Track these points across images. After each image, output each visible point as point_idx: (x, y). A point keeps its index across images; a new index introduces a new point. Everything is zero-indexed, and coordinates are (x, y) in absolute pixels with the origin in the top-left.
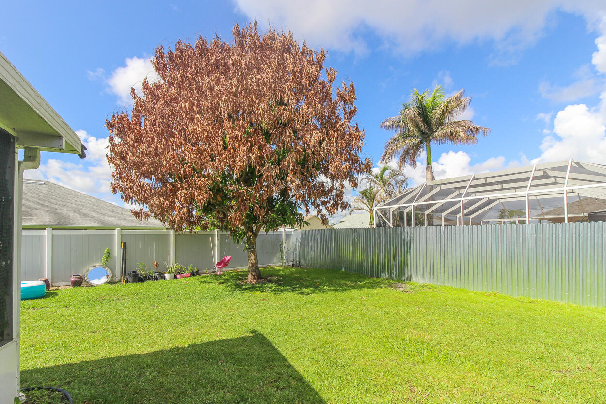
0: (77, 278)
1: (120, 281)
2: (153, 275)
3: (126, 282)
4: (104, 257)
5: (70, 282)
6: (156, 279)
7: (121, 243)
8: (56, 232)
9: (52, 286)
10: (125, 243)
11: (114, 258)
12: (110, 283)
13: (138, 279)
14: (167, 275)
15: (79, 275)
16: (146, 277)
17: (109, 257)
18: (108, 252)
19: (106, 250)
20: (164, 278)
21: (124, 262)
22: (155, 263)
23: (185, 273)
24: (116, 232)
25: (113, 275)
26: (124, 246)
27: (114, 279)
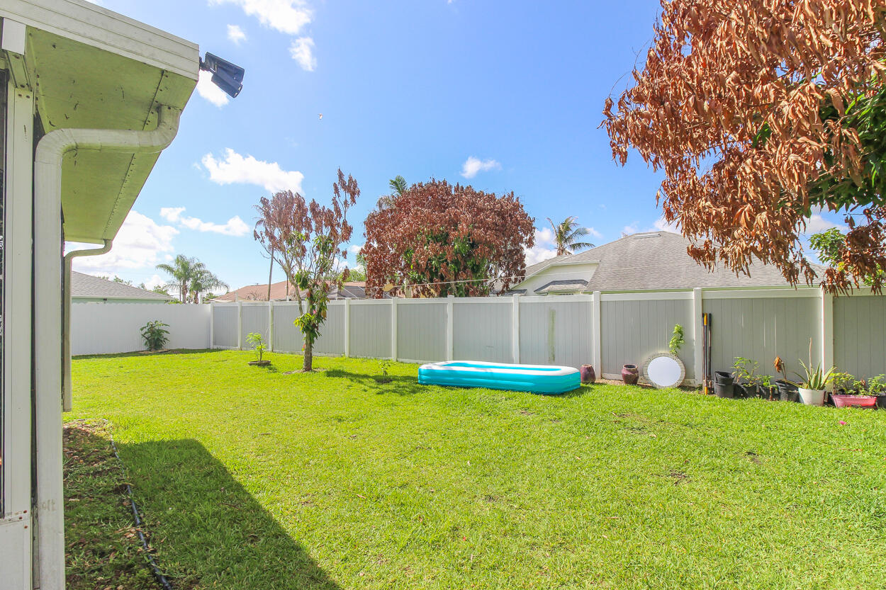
0: (629, 371)
1: (700, 388)
2: (771, 387)
3: (711, 391)
4: (673, 340)
5: (621, 376)
6: (777, 396)
7: (703, 315)
8: (606, 298)
9: (602, 378)
10: (710, 315)
11: (689, 342)
12: (683, 387)
13: (733, 389)
14: (804, 393)
15: (634, 367)
16: (754, 387)
17: (681, 340)
18: (680, 332)
19: (676, 328)
20: (797, 399)
21: (708, 352)
22: (777, 359)
23: (860, 396)
24: (692, 295)
25: (688, 373)
26: (709, 321)
27: (692, 381)
